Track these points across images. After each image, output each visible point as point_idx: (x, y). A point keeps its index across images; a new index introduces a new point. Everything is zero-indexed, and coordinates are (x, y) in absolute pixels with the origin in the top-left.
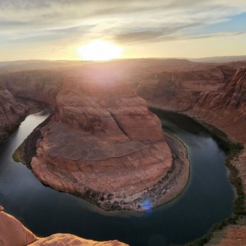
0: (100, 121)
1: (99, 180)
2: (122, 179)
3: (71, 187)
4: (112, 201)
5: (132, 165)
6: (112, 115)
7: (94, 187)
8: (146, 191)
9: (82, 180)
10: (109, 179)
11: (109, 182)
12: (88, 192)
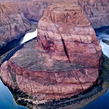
0: (53, 44)
1: (28, 84)
2: (42, 88)
3: (10, 84)
4: (25, 100)
5: (55, 81)
6: (63, 40)
7: (22, 87)
8: (52, 101)
9: (19, 81)
10: (35, 85)
11: (32, 87)
12: (16, 90)
